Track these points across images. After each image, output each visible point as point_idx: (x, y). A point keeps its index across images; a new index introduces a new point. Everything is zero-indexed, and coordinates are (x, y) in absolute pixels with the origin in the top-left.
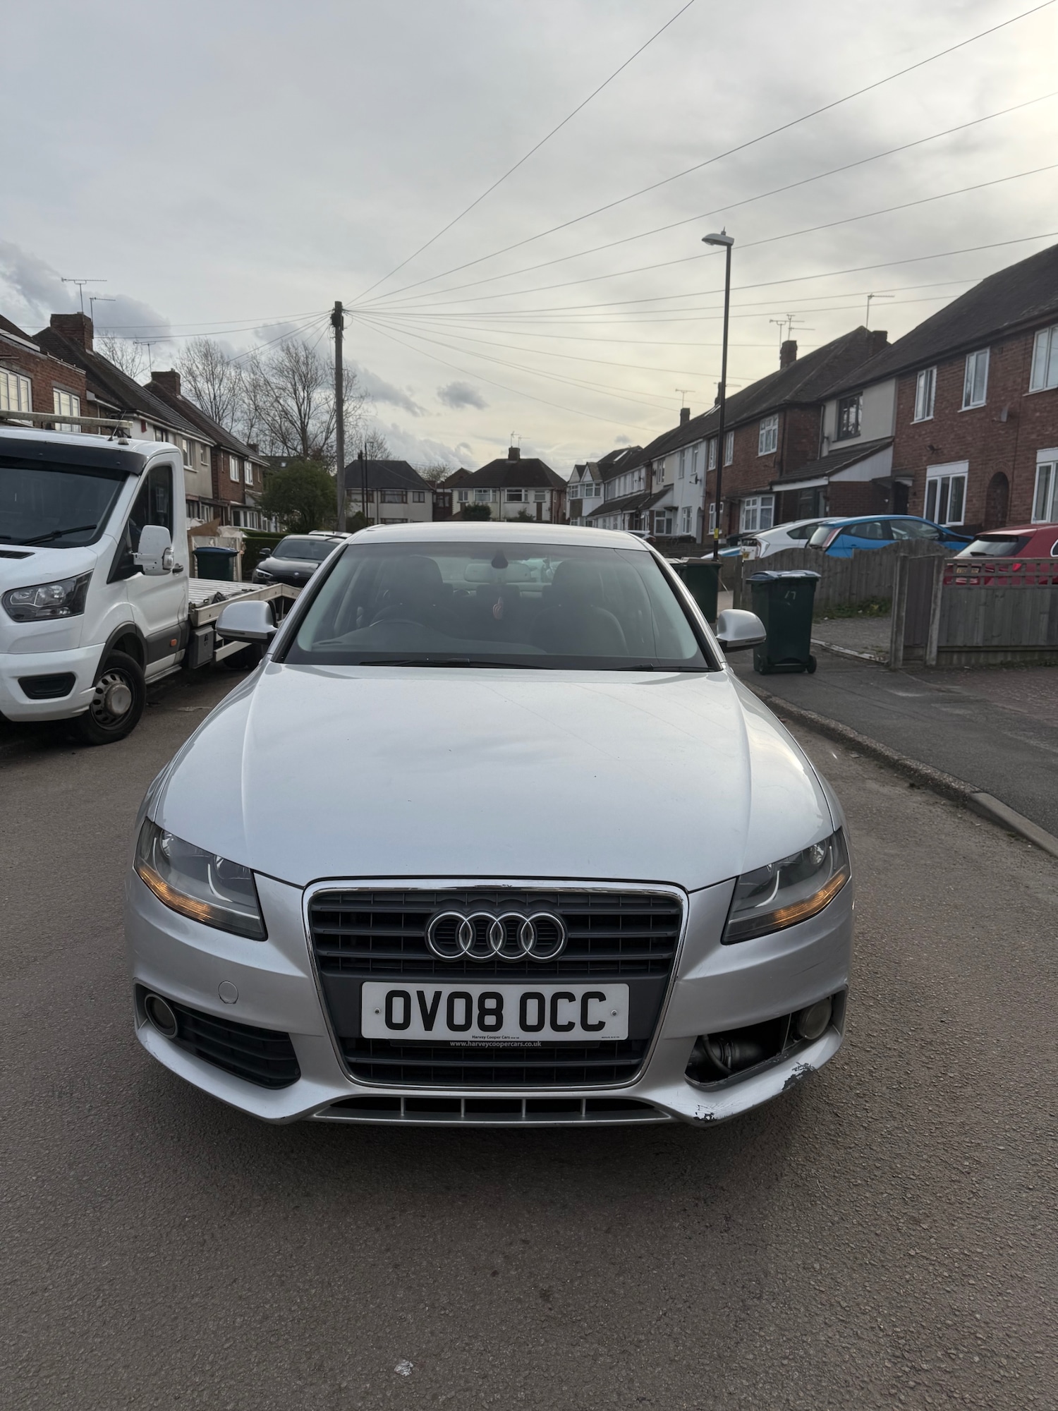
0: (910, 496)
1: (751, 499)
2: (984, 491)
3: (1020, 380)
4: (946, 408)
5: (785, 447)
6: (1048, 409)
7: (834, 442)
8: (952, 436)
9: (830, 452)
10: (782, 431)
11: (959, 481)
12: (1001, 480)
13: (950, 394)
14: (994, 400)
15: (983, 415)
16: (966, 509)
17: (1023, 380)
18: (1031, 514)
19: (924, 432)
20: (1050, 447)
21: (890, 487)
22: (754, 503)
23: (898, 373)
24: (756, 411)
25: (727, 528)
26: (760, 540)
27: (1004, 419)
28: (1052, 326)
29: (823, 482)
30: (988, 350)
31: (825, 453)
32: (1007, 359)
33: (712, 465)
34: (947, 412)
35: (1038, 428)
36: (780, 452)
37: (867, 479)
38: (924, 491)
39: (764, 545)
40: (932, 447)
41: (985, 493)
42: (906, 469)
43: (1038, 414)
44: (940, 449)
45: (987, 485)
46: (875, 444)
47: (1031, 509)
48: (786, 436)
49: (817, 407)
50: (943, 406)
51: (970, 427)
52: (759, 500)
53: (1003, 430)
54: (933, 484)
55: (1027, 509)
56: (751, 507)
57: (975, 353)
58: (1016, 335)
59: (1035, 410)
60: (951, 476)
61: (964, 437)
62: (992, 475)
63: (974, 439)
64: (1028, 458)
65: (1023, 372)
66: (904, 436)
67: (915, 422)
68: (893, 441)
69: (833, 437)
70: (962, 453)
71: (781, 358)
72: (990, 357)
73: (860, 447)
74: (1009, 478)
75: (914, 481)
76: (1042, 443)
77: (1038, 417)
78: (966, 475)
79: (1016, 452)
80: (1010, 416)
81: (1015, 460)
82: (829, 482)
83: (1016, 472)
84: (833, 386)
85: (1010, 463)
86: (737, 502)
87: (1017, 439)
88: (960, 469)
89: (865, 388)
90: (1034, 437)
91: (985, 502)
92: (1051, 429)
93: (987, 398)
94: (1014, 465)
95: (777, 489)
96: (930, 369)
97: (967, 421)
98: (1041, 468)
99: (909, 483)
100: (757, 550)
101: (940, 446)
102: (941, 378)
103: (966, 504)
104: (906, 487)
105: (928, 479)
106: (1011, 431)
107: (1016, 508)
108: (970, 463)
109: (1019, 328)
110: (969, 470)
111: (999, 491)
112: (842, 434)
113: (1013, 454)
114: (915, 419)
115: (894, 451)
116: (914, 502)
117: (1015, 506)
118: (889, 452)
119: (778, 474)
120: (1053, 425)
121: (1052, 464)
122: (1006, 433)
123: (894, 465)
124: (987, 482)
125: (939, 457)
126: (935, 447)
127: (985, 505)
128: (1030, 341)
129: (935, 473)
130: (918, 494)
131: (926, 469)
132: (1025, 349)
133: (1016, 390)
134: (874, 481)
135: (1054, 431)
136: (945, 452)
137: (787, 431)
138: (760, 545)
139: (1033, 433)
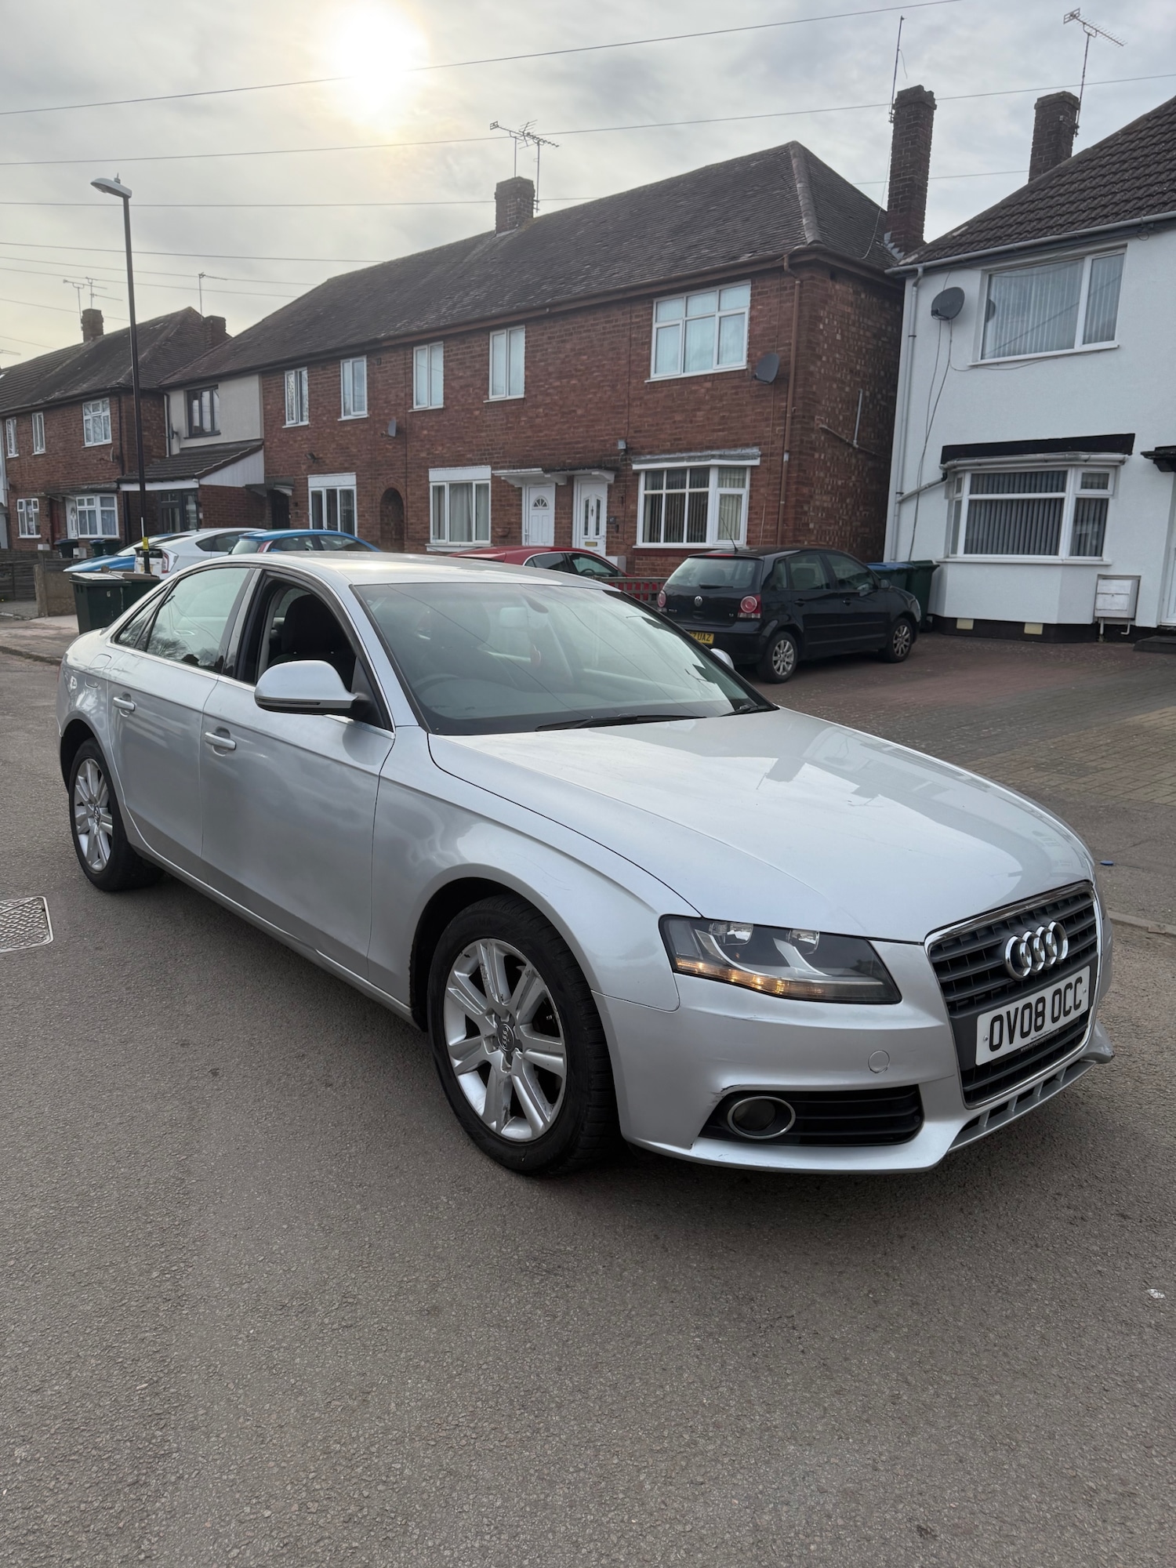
0: (291, 506)
1: (85, 498)
2: (376, 507)
3: (402, 395)
4: (324, 415)
5: (125, 439)
6: (436, 428)
7: (186, 438)
8: (334, 446)
9: (182, 449)
10: (117, 419)
11: (348, 494)
12: (393, 497)
13: (326, 399)
14: (376, 412)
15: (366, 426)
16: (358, 524)
17: (406, 395)
18: (429, 533)
19: (300, 438)
20: (442, 467)
21: (265, 496)
22: (90, 502)
23: (261, 370)
24: (75, 392)
25: (48, 531)
26: (166, 551)
27: (392, 432)
28: (431, 345)
29: (191, 484)
30: (365, 359)
31: (176, 451)
32: (386, 371)
33: (13, 450)
34: (325, 419)
35: (428, 446)
36: (118, 443)
37: (240, 484)
38: (308, 501)
39: (172, 556)
40: (312, 456)
41: (378, 509)
42: (282, 476)
43: (425, 432)
44: (321, 458)
45: (379, 501)
46: (241, 446)
47: (429, 527)
48: (124, 426)
49: (159, 395)
50: (319, 412)
51: (353, 438)
52: (97, 499)
53: (390, 444)
54: (317, 496)
55: (425, 528)
56: (86, 507)
57: (351, 360)
58: (394, 348)
59: (423, 428)
60: (338, 489)
61: (348, 448)
62: (384, 491)
63: (359, 451)
64: (421, 476)
65: (405, 387)
66: (276, 440)
67: (287, 426)
68: (263, 444)
69: (185, 432)
70: (346, 465)
71: (83, 329)
72: (368, 366)
73: (222, 447)
74: (403, 494)
75: (293, 490)
76: (433, 462)
77: (425, 435)
78: (354, 488)
79: (406, 468)
80: (399, 431)
81: (406, 477)
82: (200, 485)
83: (409, 490)
84: (175, 374)
85: (402, 480)
86: (60, 500)
87: (406, 455)
88: (346, 481)
89: (220, 381)
90: (423, 455)
91: (379, 518)
92: (440, 448)
93: (368, 409)
94: (406, 482)
95: (126, 488)
96: (299, 370)
97: (349, 432)
98: (434, 487)
99: (289, 492)
100: (164, 562)
101: (321, 455)
102: (314, 382)
103: (358, 519)
104: (285, 496)
105: (310, 490)
106: (399, 447)
107: (413, 526)
108: (357, 475)
109: (398, 341)
110: (358, 484)
111: (390, 508)
112: (195, 432)
113: (404, 471)
114: (287, 422)
115: (265, 456)
116: (297, 513)
117: (412, 524)
118: (260, 455)
119: (119, 471)
120: (442, 445)
121: (445, 484)
122: (394, 448)
123: (266, 471)
124: (379, 499)
125: (320, 467)
126: (315, 454)
127: (379, 521)
128: (410, 356)
129: (318, 483)
130: (301, 504)
131: (307, 479)
132: (405, 364)
133: (400, 404)
134: (248, 487)
135: (445, 451)
136: (328, 461)
137: (124, 420)
138: (167, 557)
139: (422, 451)
